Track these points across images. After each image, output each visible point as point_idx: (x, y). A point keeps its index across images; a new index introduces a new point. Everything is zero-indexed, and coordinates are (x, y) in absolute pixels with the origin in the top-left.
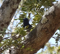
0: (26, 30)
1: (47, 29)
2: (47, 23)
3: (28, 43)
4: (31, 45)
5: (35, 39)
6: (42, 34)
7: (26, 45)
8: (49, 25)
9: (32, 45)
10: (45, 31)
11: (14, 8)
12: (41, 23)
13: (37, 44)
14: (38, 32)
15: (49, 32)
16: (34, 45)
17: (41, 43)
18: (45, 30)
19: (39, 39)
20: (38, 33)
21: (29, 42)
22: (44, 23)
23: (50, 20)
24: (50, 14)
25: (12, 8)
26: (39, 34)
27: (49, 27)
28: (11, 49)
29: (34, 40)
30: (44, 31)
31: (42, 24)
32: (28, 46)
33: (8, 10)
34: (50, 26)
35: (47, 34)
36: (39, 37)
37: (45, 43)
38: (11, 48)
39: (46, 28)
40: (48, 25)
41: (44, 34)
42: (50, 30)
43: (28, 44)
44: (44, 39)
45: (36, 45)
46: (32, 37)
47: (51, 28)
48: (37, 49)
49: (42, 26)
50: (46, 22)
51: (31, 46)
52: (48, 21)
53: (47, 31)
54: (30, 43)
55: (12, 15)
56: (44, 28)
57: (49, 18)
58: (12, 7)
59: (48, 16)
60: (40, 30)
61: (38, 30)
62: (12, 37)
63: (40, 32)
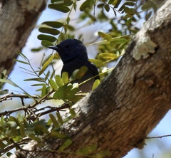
0: (76, 85)
1: (155, 80)
2: (152, 59)
3: (85, 131)
4: (98, 136)
5: (111, 115)
6: (134, 96)
7: (78, 135)
8: (160, 63)
9: (100, 137)
10: (146, 85)
11: (30, 8)
12: (133, 59)
13: (119, 133)
14: (122, 91)
15: (161, 89)
16: (108, 136)
17: (133, 129)
18: (147, 81)
19: (124, 116)
20: (122, 95)
21: (89, 127)
22: (142, 56)
23: (163, 47)
24: (163, 24)
25: (24, 10)
26: (125, 96)
27: (161, 70)
28: (22, 153)
29: (107, 119)
30: (144, 87)
31: (134, 62)
32: (84, 141)
33: (8, 16)
34: (165, 69)
35: (154, 96)
36: (124, 109)
37: (146, 128)
38: (22, 150)
39: (150, 75)
40: (157, 66)
41: (144, 96)
42: (164, 84)
43: (85, 135)
44: (144, 116)
45: (115, 137)
46: (101, 108)
47: (169, 77)
48: (118, 150)
49: (135, 68)
50: (151, 55)
51: (95, 140)
52: (156, 49)
53: (153, 86)
54: (94, 130)
55: (23, 33)
56: (143, 76)
57: (160, 39)
58: (24, 7)
59: (158, 34)
60: (129, 82)
61: (121, 82)
62: (26, 110)
63: (129, 91)
